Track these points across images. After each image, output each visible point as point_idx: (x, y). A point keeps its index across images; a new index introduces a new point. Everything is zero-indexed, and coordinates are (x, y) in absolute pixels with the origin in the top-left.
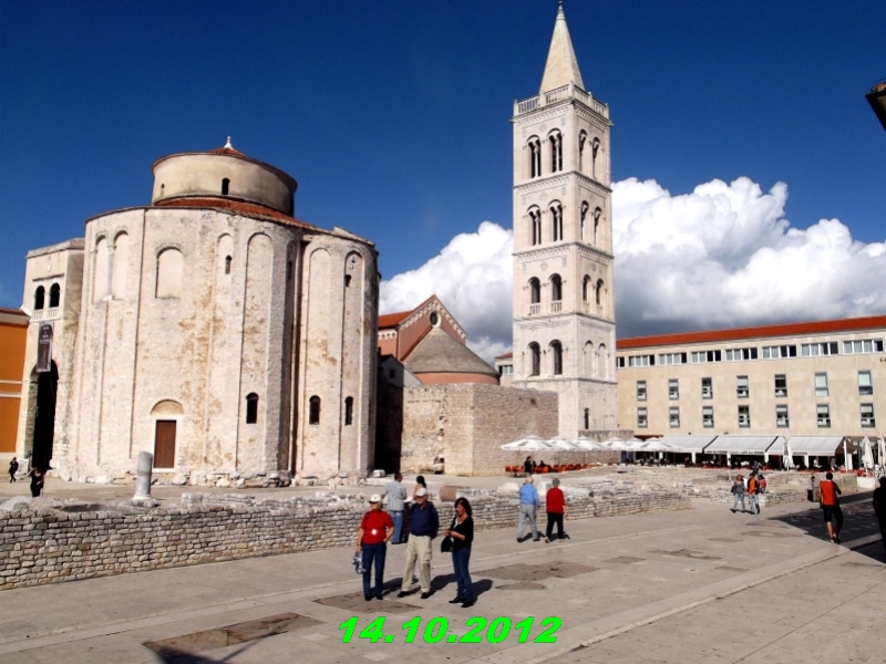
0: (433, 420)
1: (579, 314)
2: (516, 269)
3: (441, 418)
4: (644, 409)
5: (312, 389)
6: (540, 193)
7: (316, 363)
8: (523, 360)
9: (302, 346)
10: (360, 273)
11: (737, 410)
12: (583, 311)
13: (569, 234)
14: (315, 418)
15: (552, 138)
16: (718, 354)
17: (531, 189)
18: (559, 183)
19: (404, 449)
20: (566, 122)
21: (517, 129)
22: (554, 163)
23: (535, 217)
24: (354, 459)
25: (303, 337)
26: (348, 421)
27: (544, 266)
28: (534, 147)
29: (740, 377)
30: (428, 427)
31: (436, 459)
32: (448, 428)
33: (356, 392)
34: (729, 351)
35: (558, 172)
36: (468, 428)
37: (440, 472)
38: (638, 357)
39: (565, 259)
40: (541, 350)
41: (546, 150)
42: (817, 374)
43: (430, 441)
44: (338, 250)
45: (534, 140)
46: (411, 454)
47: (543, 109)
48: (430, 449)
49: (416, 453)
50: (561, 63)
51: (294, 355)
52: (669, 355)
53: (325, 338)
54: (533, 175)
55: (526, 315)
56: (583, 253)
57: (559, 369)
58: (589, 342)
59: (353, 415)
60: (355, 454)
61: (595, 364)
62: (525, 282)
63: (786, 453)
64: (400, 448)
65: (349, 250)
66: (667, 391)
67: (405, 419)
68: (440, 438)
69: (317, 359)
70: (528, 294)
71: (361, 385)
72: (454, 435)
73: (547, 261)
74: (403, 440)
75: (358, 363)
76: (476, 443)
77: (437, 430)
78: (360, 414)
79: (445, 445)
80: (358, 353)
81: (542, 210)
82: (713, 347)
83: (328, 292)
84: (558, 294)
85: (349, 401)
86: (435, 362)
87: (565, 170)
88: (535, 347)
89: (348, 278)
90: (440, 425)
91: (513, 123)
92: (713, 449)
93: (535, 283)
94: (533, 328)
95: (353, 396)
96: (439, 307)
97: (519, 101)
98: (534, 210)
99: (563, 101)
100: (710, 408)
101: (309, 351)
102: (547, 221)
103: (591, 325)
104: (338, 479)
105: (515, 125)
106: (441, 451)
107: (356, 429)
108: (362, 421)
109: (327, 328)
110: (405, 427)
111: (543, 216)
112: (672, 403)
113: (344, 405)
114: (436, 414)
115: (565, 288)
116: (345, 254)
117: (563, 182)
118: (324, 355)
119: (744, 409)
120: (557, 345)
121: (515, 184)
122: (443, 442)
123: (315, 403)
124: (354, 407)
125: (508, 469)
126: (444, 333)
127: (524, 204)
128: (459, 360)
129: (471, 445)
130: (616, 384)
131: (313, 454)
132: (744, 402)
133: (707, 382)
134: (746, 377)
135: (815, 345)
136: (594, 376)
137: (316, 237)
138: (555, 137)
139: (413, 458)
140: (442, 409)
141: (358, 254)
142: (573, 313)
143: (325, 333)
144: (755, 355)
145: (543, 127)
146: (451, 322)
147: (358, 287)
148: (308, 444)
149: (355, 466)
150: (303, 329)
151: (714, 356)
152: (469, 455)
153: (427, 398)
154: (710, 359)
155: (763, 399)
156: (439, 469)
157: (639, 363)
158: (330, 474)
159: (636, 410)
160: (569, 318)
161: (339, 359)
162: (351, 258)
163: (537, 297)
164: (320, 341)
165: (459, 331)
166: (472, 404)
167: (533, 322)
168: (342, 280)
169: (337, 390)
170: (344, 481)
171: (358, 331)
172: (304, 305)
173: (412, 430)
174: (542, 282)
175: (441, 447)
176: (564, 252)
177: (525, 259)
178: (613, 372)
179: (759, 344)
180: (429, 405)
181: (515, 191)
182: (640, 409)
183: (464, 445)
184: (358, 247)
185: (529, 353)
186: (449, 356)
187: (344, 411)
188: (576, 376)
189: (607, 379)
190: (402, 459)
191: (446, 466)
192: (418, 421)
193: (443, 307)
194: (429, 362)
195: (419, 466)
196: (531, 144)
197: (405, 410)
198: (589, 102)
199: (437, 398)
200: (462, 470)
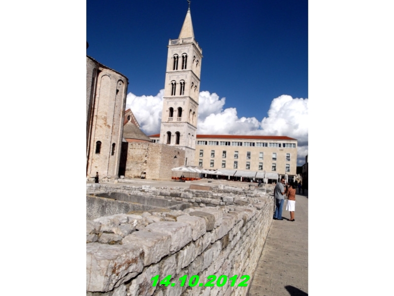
0: (141, 157)
1: (188, 123)
2: (164, 103)
3: (146, 156)
4: (202, 160)
5: (98, 138)
6: (176, 76)
7: (100, 126)
8: (164, 138)
9: (95, 118)
10: (122, 90)
11: (233, 162)
12: (188, 122)
13: (186, 93)
14: (98, 151)
15: (183, 56)
16: (229, 143)
17: (173, 74)
18: (185, 74)
19: (127, 168)
20: (190, 51)
21: (170, 50)
22: (183, 66)
23: (174, 85)
24: (114, 170)
25: (95, 114)
26: (113, 154)
27: (176, 104)
28: (176, 59)
29: (236, 152)
30: (139, 159)
31: (142, 173)
32: (148, 160)
33: (117, 141)
34: (233, 142)
35: (184, 70)
36: (158, 161)
37: (143, 178)
38: (201, 141)
39: (184, 102)
40: (172, 135)
41: (180, 60)
42: (261, 153)
43: (140, 165)
44: (114, 77)
45: (176, 56)
46: (131, 170)
47: (181, 45)
48: (140, 168)
49: (133, 169)
50: (187, 29)
51: (91, 122)
52: (212, 142)
53: (106, 116)
54: (174, 69)
55: (167, 121)
56: (191, 101)
57: (178, 142)
58: (189, 134)
59: (115, 151)
60: (114, 168)
61: (190, 143)
62: (168, 109)
63: (265, 178)
64: (125, 167)
65: (119, 79)
66: (199, 154)
67: (128, 155)
68: (145, 164)
69: (101, 125)
70: (168, 113)
71: (119, 139)
72: (151, 163)
73: (177, 102)
74: (127, 164)
75: (119, 129)
76: (161, 167)
77: (143, 161)
78: (118, 151)
79: (147, 167)
80: (119, 125)
81: (177, 83)
82: (228, 140)
83: (108, 95)
84: (180, 114)
85: (114, 145)
86: (131, 135)
87: (187, 69)
88: (169, 134)
89: (117, 91)
90: (146, 159)
91: (168, 48)
92: (237, 175)
93: (171, 110)
94: (169, 126)
95: (115, 143)
96: (131, 114)
97: (172, 39)
98: (174, 82)
99: (189, 43)
100: (225, 161)
101: (97, 121)
102: (178, 87)
103: (190, 128)
104: (107, 179)
105: (169, 49)
106: (145, 170)
107: (115, 157)
108: (118, 154)
109: (107, 111)
110: (128, 159)
111: (177, 85)
112: (212, 159)
113: (112, 146)
114: (143, 154)
115: (183, 113)
116: (117, 80)
117: (186, 74)
118: (104, 123)
119: (236, 162)
120: (178, 134)
121: (167, 71)
122: (146, 166)
123: (99, 144)
124: (115, 148)
125: (173, 178)
126: (133, 124)
127: (170, 79)
128: (140, 135)
129: (159, 168)
130: (195, 150)
131: (96, 167)
132: (236, 160)
133: (225, 152)
134: (238, 152)
135: (261, 143)
136: (189, 146)
137: (105, 69)
138: (185, 56)
139: (131, 172)
140: (146, 153)
141: (123, 82)
142: (185, 123)
143: (106, 114)
144: (241, 145)
145: (180, 52)
146: (135, 120)
147: (121, 96)
148: (94, 162)
149: (114, 174)
150: (95, 110)
151: (228, 144)
152: (158, 172)
153: (139, 148)
154: (226, 144)
155: (242, 160)
156: (144, 177)
157: (201, 144)
158: (104, 176)
159: (198, 160)
160: (184, 124)
161: (111, 126)
162: (119, 82)
163: (171, 115)
164: (103, 117)
165: (137, 124)
166: (161, 151)
167: (170, 124)
168: (115, 91)
169: (109, 139)
170: (109, 180)
171: (120, 115)
172: (97, 99)
173: (131, 160)
174: (174, 109)
175: (145, 168)
176: (184, 100)
177: (168, 100)
178: (195, 146)
179: (243, 141)
180: (140, 151)
181: (167, 74)
182: (200, 160)
183: (156, 168)
184: (123, 79)
185: (166, 135)
186: (136, 133)
187: (111, 149)
188: (185, 146)
189: (193, 148)
190: (126, 172)
191: (147, 175)
192: (134, 156)
193: (132, 114)
194: (128, 134)
195: (134, 175)
196: (174, 57)
197: (128, 152)
198: (197, 46)
199: (144, 148)
200: (154, 178)
